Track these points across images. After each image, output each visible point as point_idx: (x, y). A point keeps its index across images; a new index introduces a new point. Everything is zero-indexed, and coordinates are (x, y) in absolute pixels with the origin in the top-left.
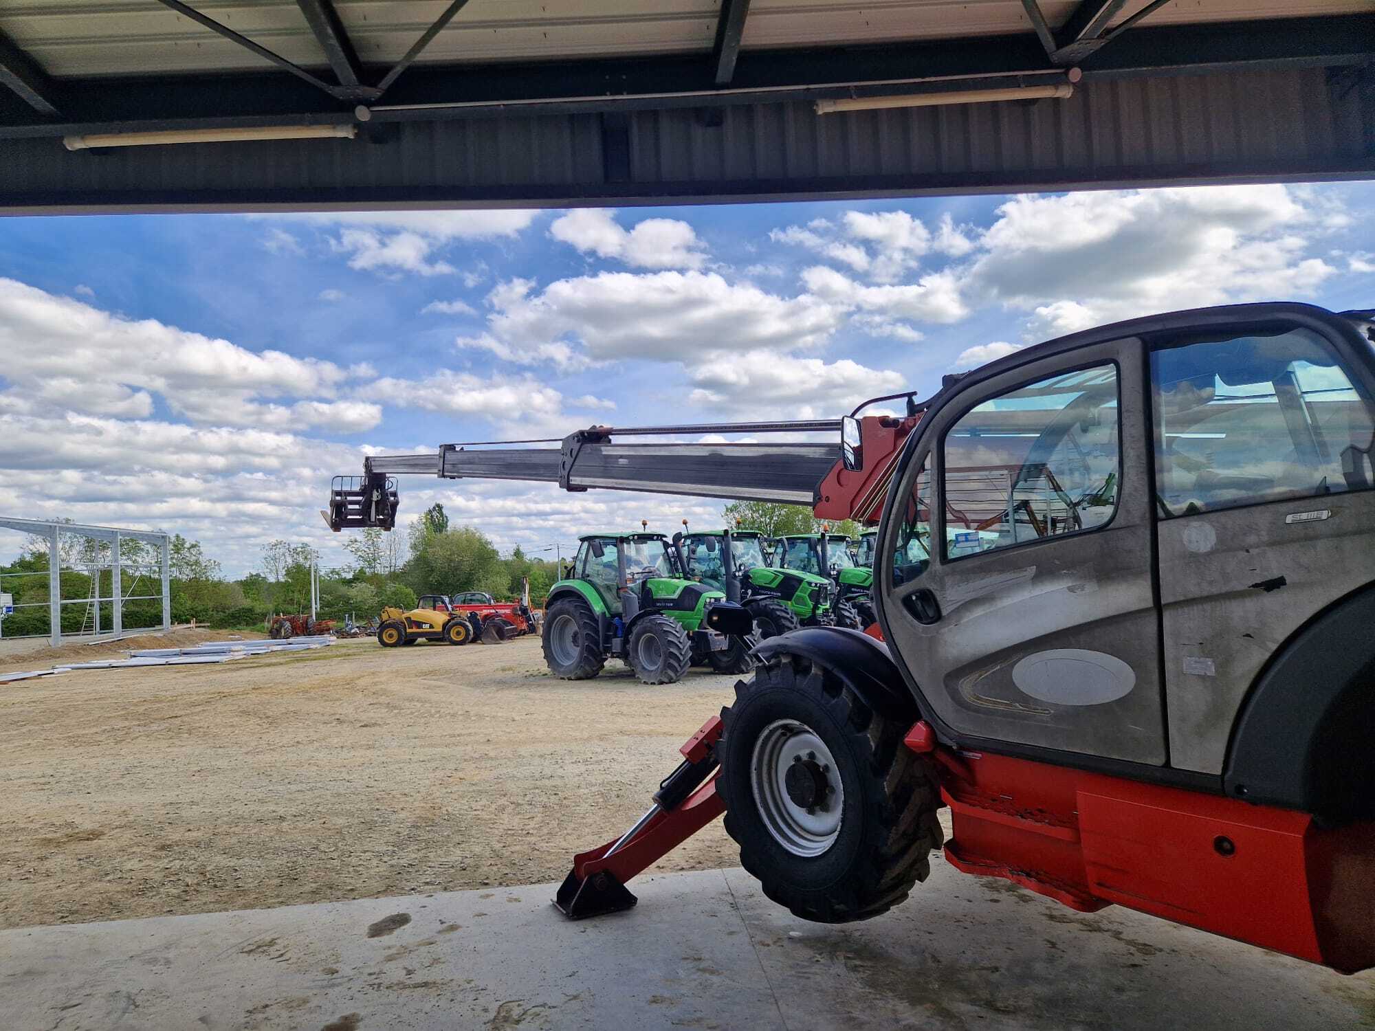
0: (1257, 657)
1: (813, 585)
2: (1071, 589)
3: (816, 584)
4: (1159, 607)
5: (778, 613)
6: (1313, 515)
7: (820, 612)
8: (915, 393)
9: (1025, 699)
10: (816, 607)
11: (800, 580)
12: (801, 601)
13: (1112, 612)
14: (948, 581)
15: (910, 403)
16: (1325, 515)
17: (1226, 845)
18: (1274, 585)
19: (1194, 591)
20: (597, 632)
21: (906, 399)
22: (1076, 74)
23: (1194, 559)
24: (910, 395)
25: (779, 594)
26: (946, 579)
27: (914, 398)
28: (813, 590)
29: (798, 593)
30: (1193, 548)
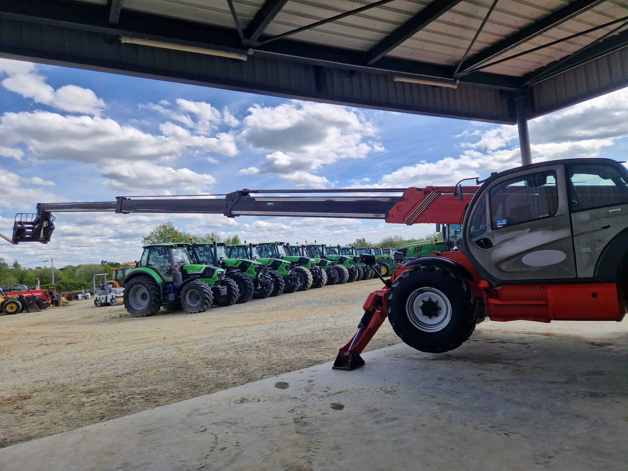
0: (602, 246)
1: (256, 265)
2: (543, 233)
3: (257, 264)
4: (572, 236)
5: (244, 278)
6: (617, 210)
7: (259, 276)
8: (479, 178)
9: (527, 266)
10: (257, 275)
11: (250, 263)
12: (251, 272)
13: (558, 238)
14: (495, 235)
15: (477, 181)
16: (620, 210)
17: (595, 295)
18: (607, 227)
19: (584, 231)
20: (159, 292)
21: (476, 179)
22: (458, 81)
23: (584, 223)
24: (477, 178)
25: (240, 270)
26: (494, 234)
27: (478, 179)
28: (256, 267)
29: (249, 269)
30: (583, 220)
